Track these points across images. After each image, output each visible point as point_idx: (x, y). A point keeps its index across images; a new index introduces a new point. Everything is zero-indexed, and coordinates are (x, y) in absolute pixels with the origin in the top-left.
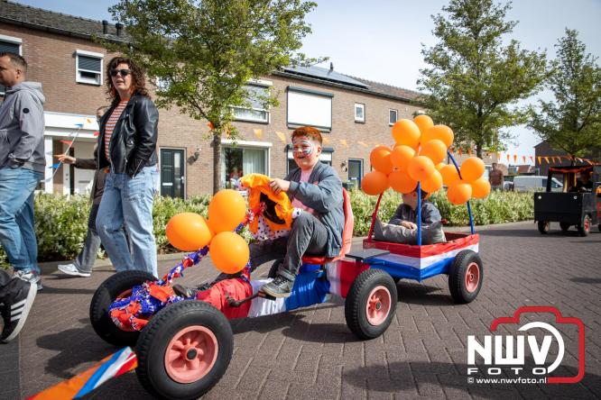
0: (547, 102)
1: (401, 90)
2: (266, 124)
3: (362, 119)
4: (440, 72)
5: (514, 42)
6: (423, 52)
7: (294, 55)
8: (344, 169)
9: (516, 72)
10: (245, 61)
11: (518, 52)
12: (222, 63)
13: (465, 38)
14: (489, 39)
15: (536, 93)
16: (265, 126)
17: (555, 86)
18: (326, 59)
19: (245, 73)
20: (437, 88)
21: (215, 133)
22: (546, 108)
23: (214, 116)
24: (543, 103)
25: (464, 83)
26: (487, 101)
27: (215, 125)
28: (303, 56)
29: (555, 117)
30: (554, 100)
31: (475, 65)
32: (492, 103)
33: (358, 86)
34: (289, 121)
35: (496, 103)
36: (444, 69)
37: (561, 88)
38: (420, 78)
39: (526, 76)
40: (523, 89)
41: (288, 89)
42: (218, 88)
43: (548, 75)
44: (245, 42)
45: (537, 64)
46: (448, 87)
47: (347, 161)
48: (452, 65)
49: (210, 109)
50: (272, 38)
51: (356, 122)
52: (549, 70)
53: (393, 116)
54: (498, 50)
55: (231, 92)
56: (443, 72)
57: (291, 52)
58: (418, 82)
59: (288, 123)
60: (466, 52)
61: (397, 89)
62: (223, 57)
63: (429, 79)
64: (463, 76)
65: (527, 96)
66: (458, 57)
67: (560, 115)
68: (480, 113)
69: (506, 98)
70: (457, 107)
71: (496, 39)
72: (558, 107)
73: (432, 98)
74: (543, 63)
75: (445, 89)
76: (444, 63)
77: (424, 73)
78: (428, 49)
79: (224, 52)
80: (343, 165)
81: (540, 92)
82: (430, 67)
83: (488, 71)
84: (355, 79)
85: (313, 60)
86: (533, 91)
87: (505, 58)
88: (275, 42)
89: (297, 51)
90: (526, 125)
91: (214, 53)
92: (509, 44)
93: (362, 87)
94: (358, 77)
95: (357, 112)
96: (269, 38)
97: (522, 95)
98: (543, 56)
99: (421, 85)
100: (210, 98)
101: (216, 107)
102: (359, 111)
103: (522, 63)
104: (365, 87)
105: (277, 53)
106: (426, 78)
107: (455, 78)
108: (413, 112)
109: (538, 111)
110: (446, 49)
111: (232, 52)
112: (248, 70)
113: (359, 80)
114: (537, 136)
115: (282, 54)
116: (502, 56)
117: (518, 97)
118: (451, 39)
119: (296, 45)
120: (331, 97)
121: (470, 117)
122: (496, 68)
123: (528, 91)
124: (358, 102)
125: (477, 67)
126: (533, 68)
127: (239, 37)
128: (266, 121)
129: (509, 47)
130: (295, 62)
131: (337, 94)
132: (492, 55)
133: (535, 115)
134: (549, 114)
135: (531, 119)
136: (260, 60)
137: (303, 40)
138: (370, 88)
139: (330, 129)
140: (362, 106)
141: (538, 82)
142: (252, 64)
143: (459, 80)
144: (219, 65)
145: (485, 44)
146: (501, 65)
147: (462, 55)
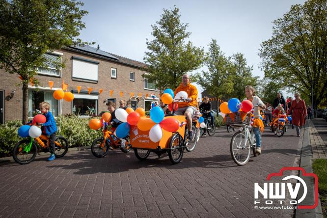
0: (206, 72)
1: (136, 62)
2: (59, 77)
3: (115, 77)
4: (155, 54)
5: (190, 42)
6: (147, 43)
7: (75, 39)
8: (105, 104)
9: (191, 57)
10: (44, 41)
11: (192, 47)
12: (29, 40)
13: (167, 38)
14: (178, 40)
15: (200, 67)
16: (58, 79)
17: (209, 64)
18: (93, 43)
19: (44, 47)
20: (154, 62)
21: (24, 83)
22: (205, 74)
23: (22, 72)
24: (204, 73)
25: (167, 60)
26: (178, 70)
27: (24, 77)
28: (80, 40)
29: (209, 79)
30: (209, 71)
31: (172, 52)
32: (181, 71)
33: (113, 59)
34: (73, 76)
35: (183, 71)
36: (157, 53)
37: (211, 66)
38: (145, 57)
39: (196, 59)
40: (194, 65)
41: (72, 58)
42: (26, 55)
43: (205, 59)
44: (44, 29)
45: (200, 54)
46: (159, 62)
47: (107, 100)
48: (162, 51)
49: (20, 67)
50: (62, 29)
51: (112, 78)
52: (206, 57)
53: (132, 75)
54: (183, 45)
55: (34, 58)
56: (157, 54)
57: (73, 38)
58: (144, 58)
59: (72, 78)
60: (168, 45)
61: (134, 61)
62: (29, 37)
63: (150, 57)
64: (167, 57)
65: (197, 69)
66: (164, 47)
67: (211, 79)
68: (175, 76)
69: (187, 69)
70: (164, 72)
71: (182, 40)
72: (210, 75)
73: (152, 67)
74: (203, 54)
75: (158, 63)
76: (157, 49)
77: (147, 54)
78: (149, 42)
79: (29, 33)
80: (105, 102)
81: (202, 67)
82: (150, 51)
83: (178, 55)
84: (112, 54)
85: (86, 43)
86: (199, 66)
87: (186, 49)
88: (63, 31)
89: (77, 37)
90: (196, 83)
91: (23, 33)
92: (188, 43)
93: (115, 59)
94: (113, 54)
95: (113, 73)
96: (60, 28)
97: (194, 68)
98: (203, 50)
99: (146, 60)
100: (20, 61)
101: (24, 66)
102: (113, 72)
103: (193, 53)
104: (117, 59)
105: (64, 37)
106: (148, 57)
107: (163, 58)
108: (142, 74)
109: (202, 76)
110: (158, 42)
111: (35, 34)
112: (46, 46)
113: (114, 55)
114: (202, 88)
115: (68, 38)
116: (185, 49)
117: (192, 69)
118: (161, 38)
119: (76, 34)
120: (97, 64)
121: (170, 77)
122: (183, 54)
123: (197, 66)
124: (113, 68)
125: (173, 53)
126: (198, 56)
127: (40, 25)
128: (59, 76)
129: (188, 44)
130: (75, 43)
131: (101, 62)
132: (180, 48)
133: (200, 78)
134: (206, 78)
135: (199, 80)
136: (54, 40)
137: (80, 31)
138: (120, 60)
139: (97, 81)
140: (115, 70)
141: (201, 62)
142: (48, 42)
143: (165, 59)
144: (26, 41)
145: (177, 42)
146: (184, 53)
147: (166, 46)
